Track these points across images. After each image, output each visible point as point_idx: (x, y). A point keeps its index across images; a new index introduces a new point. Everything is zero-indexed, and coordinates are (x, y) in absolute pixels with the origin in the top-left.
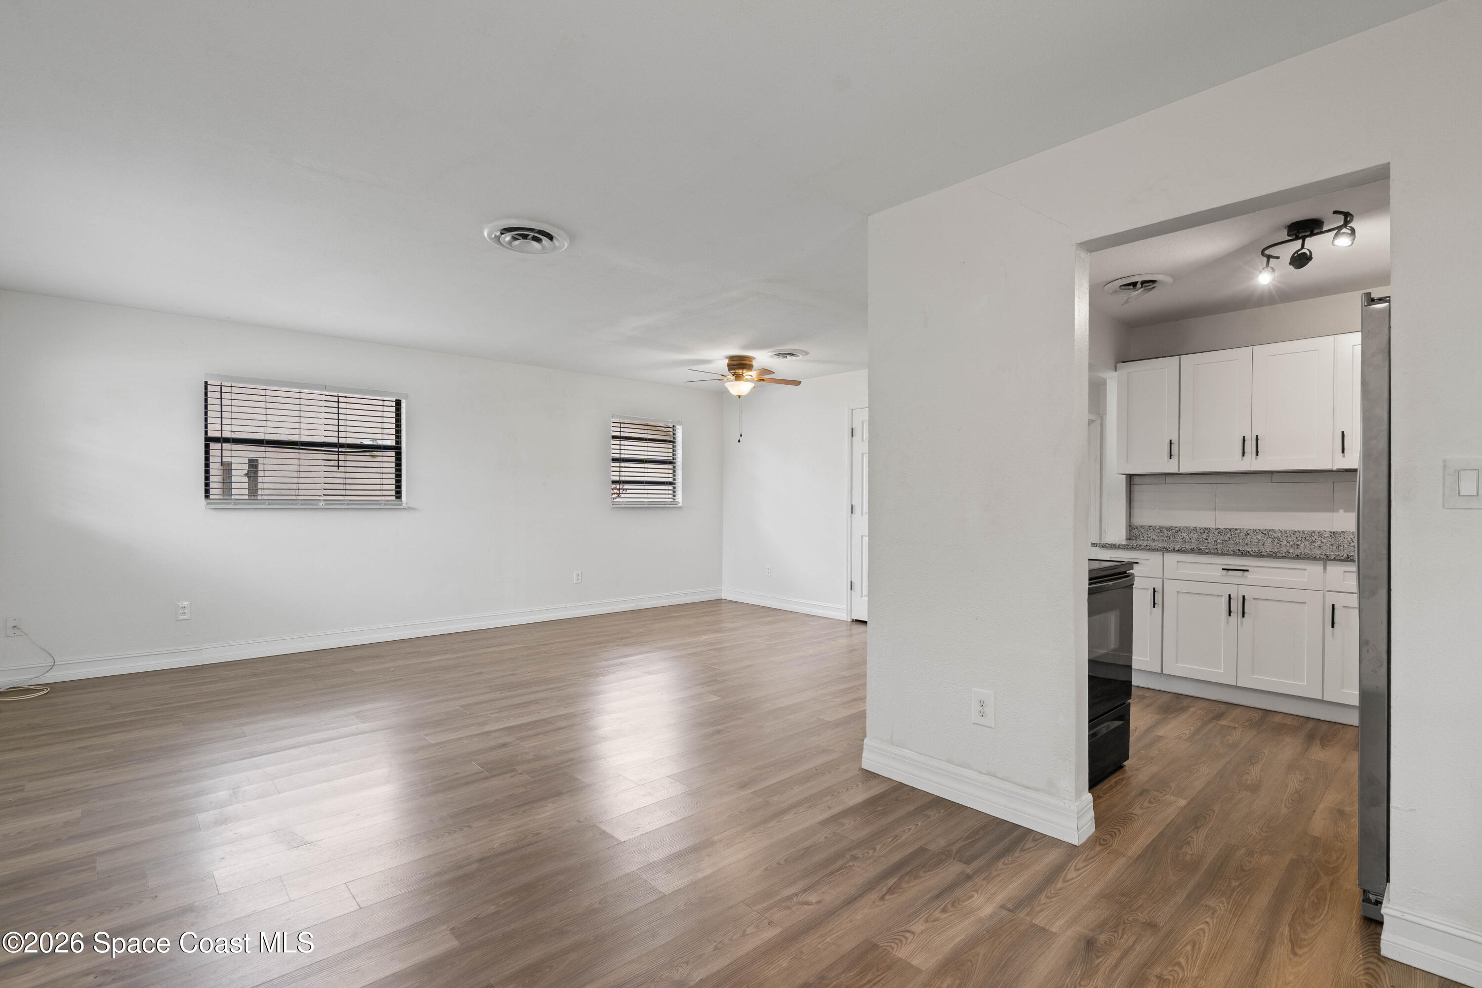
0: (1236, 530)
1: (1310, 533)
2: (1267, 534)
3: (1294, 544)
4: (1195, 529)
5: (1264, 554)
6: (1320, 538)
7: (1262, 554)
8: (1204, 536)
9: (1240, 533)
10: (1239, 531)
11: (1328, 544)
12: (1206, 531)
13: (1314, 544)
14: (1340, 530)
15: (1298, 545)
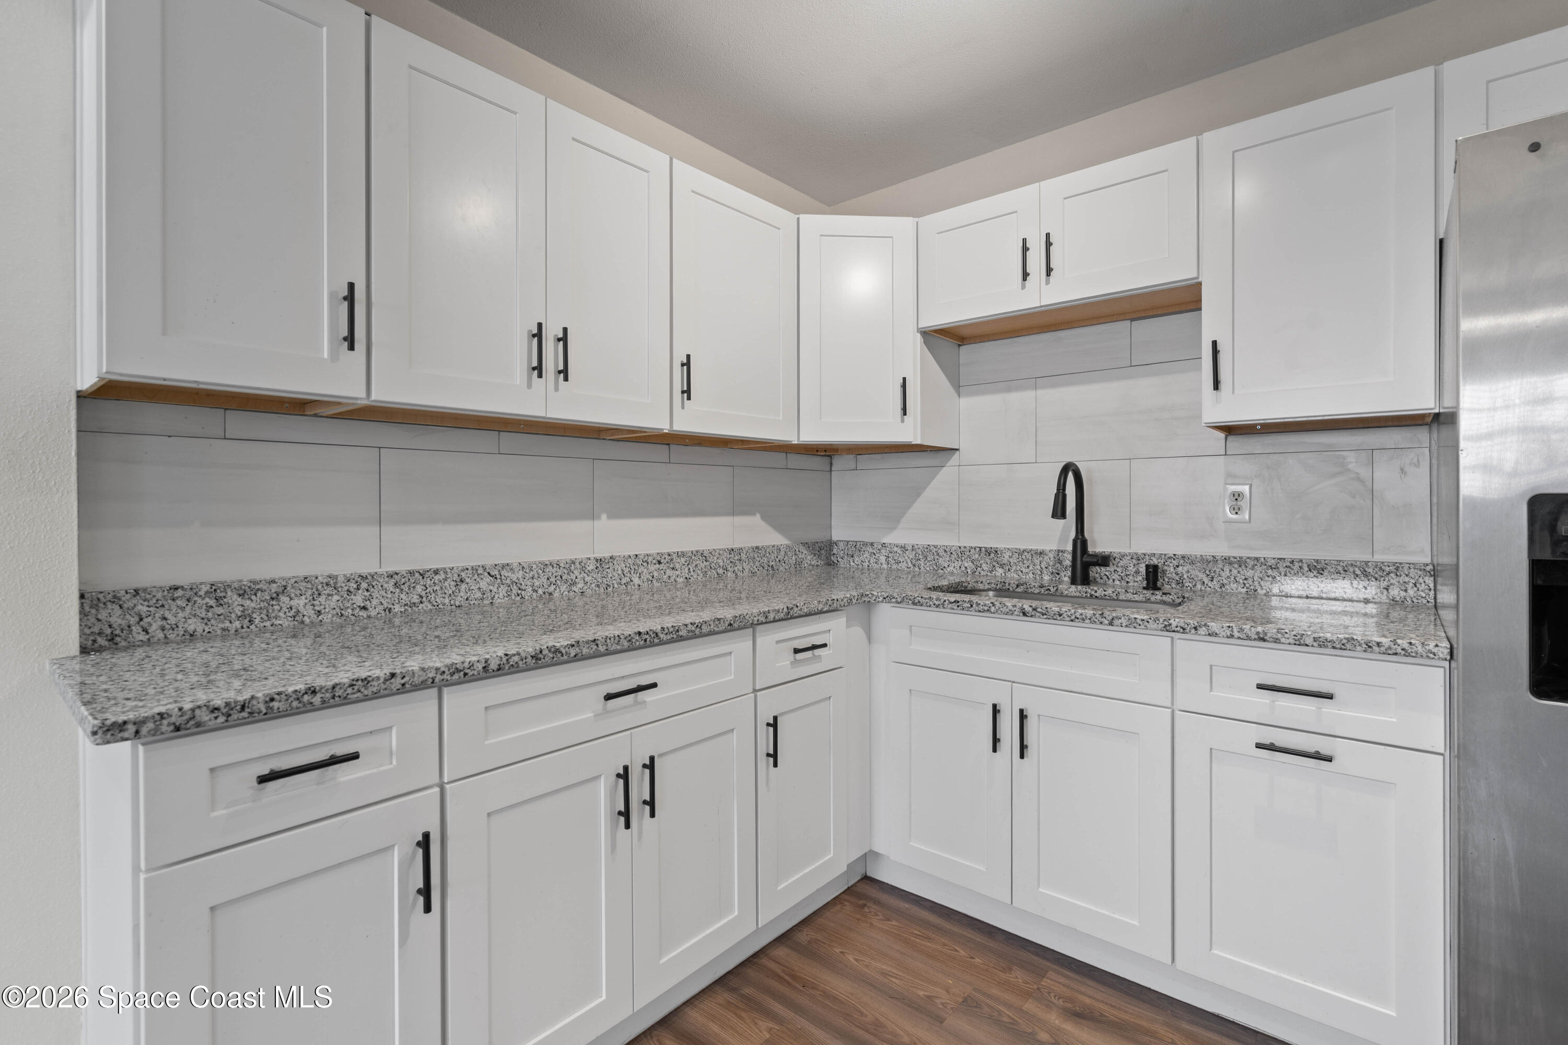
0: (436, 572)
1: (567, 566)
2: (498, 576)
3: (544, 593)
4: (331, 582)
5: (683, 633)
6: (583, 574)
7: (680, 633)
8: (358, 599)
9: (445, 579)
10: (442, 576)
11: (593, 585)
12: (364, 585)
13: (574, 588)
14: (607, 555)
15: (550, 594)
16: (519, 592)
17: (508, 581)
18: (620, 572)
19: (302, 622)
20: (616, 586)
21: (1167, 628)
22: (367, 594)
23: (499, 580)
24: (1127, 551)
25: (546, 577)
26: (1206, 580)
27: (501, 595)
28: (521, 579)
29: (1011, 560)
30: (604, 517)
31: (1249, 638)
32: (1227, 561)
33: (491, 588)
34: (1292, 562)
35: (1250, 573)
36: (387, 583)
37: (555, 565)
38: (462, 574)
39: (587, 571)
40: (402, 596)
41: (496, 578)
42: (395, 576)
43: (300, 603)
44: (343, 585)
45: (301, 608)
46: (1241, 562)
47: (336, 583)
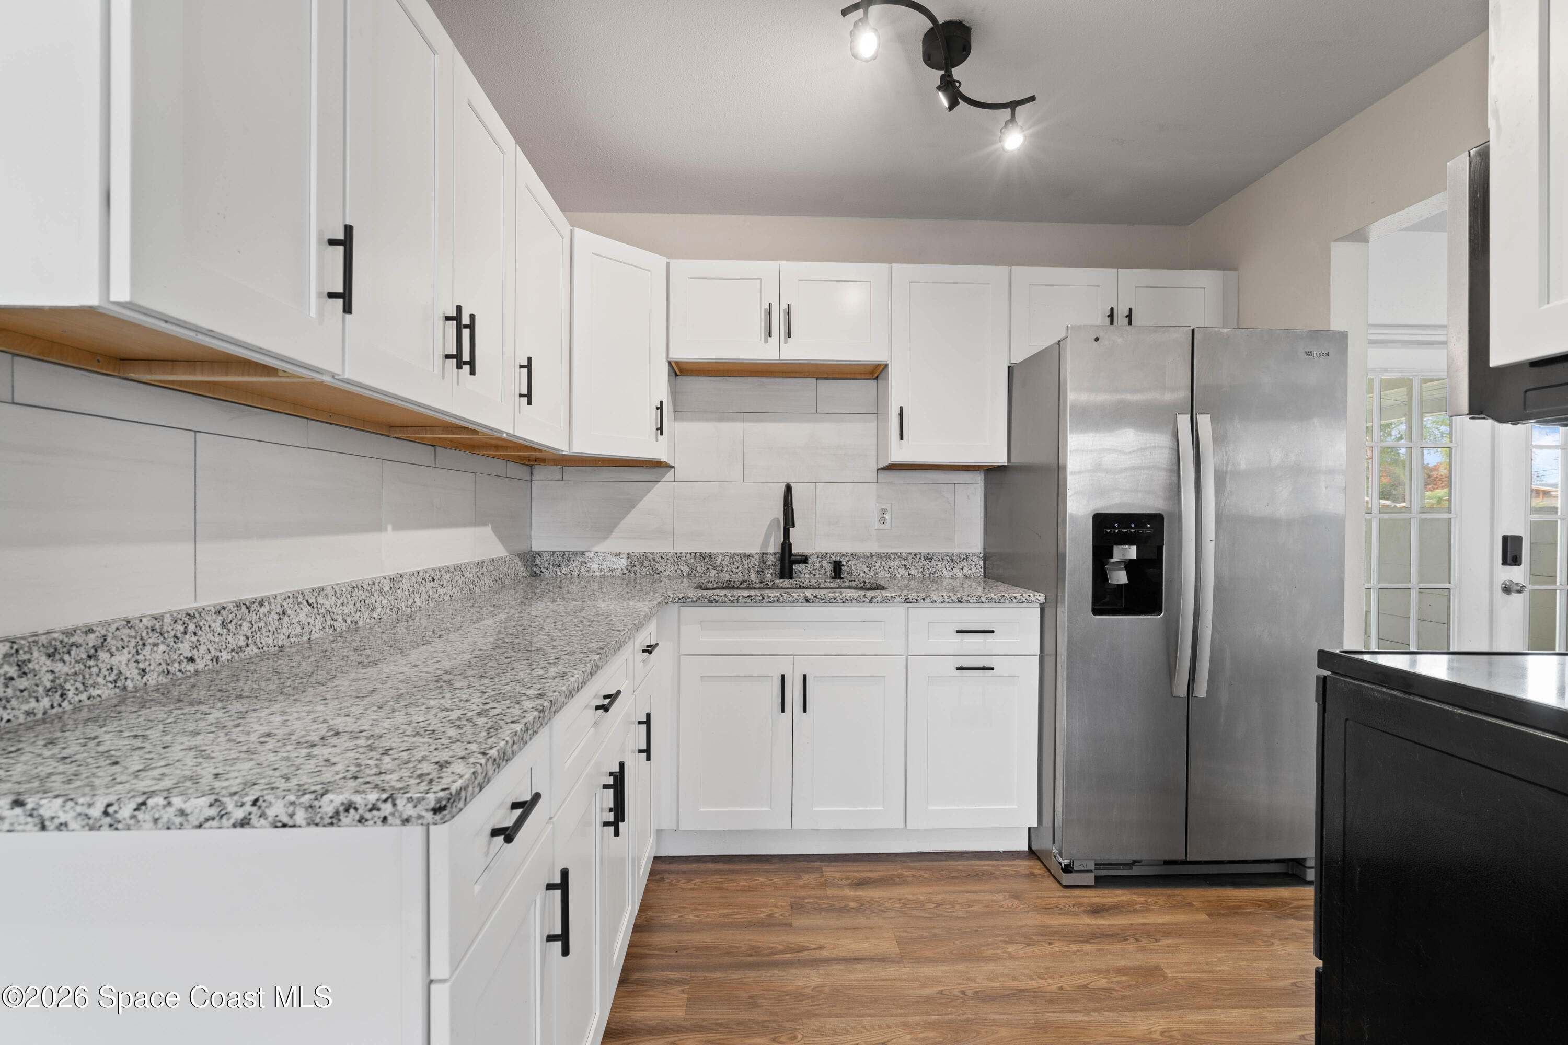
1: (369, 588)
3: (352, 622)
6: (381, 597)
11: (388, 609)
13: (374, 614)
14: (397, 573)
15: (356, 623)
16: (332, 622)
17: (323, 611)
18: (407, 593)
19: (125, 688)
20: (404, 609)
21: (907, 601)
22: (194, 639)
23: (316, 609)
24: (814, 552)
25: (353, 603)
26: (866, 570)
27: (317, 628)
28: (334, 607)
29: (723, 563)
30: (390, 528)
31: (953, 602)
32: (879, 556)
33: (309, 620)
34: (915, 555)
35: (892, 564)
36: (215, 622)
37: (360, 588)
38: (285, 604)
39: (383, 594)
40: (230, 639)
41: (313, 607)
42: (223, 612)
43: (121, 659)
44: (170, 629)
45: (123, 668)
46: (887, 557)
47: (162, 627)
